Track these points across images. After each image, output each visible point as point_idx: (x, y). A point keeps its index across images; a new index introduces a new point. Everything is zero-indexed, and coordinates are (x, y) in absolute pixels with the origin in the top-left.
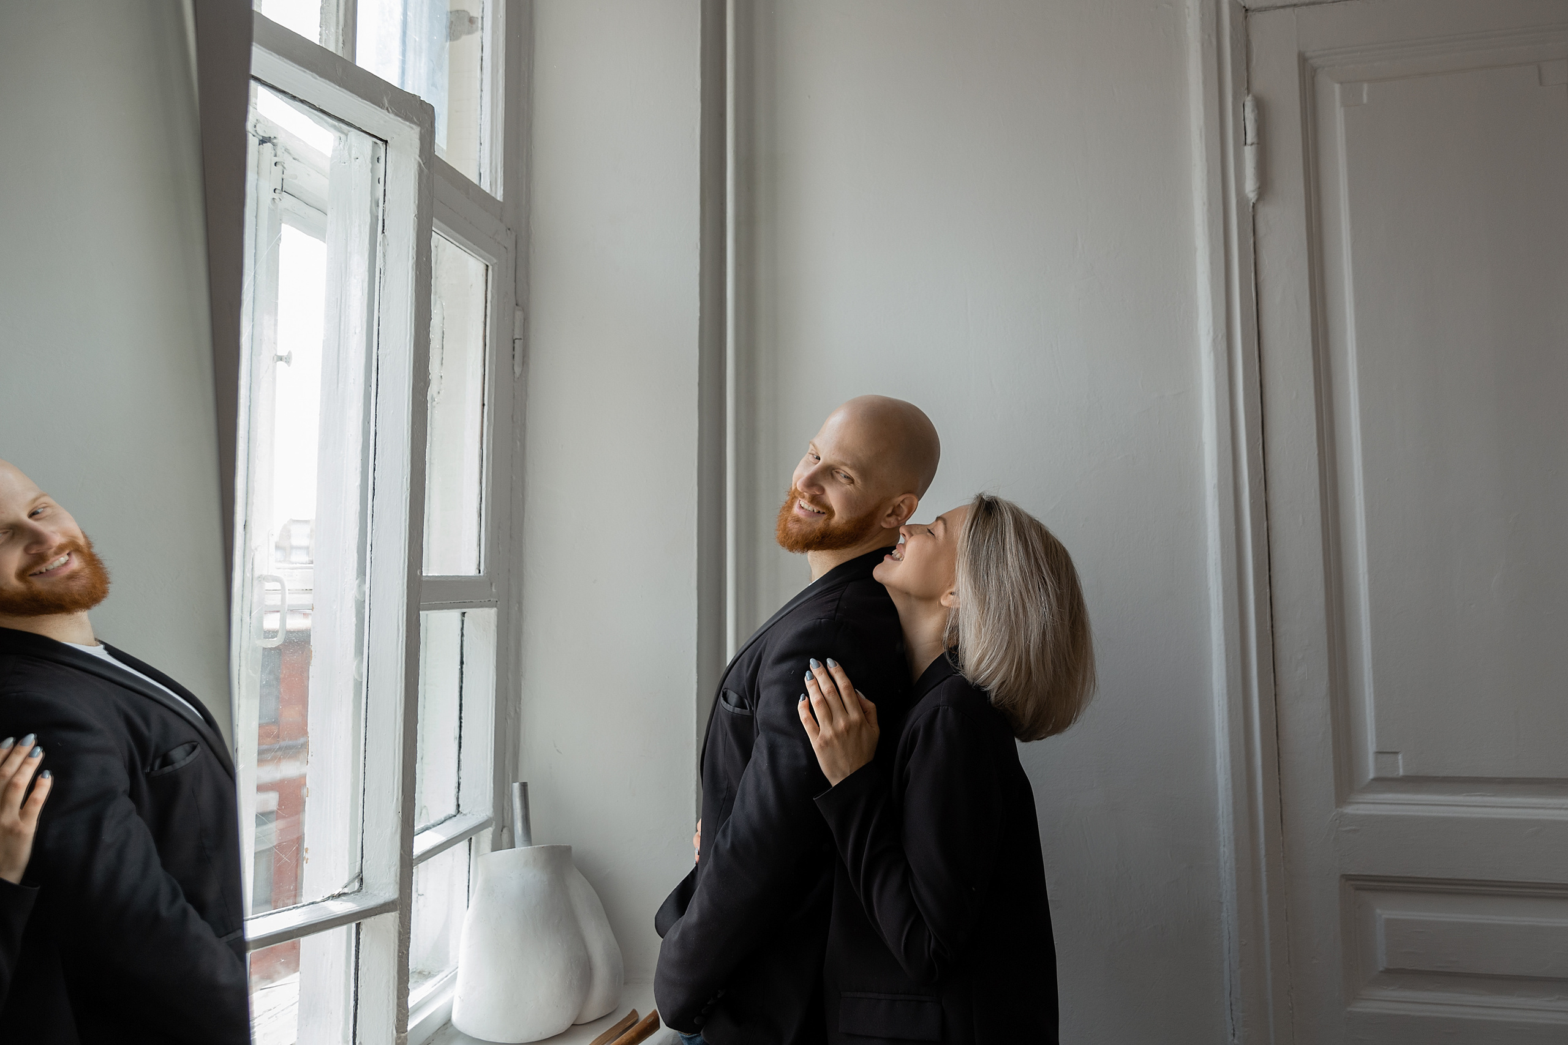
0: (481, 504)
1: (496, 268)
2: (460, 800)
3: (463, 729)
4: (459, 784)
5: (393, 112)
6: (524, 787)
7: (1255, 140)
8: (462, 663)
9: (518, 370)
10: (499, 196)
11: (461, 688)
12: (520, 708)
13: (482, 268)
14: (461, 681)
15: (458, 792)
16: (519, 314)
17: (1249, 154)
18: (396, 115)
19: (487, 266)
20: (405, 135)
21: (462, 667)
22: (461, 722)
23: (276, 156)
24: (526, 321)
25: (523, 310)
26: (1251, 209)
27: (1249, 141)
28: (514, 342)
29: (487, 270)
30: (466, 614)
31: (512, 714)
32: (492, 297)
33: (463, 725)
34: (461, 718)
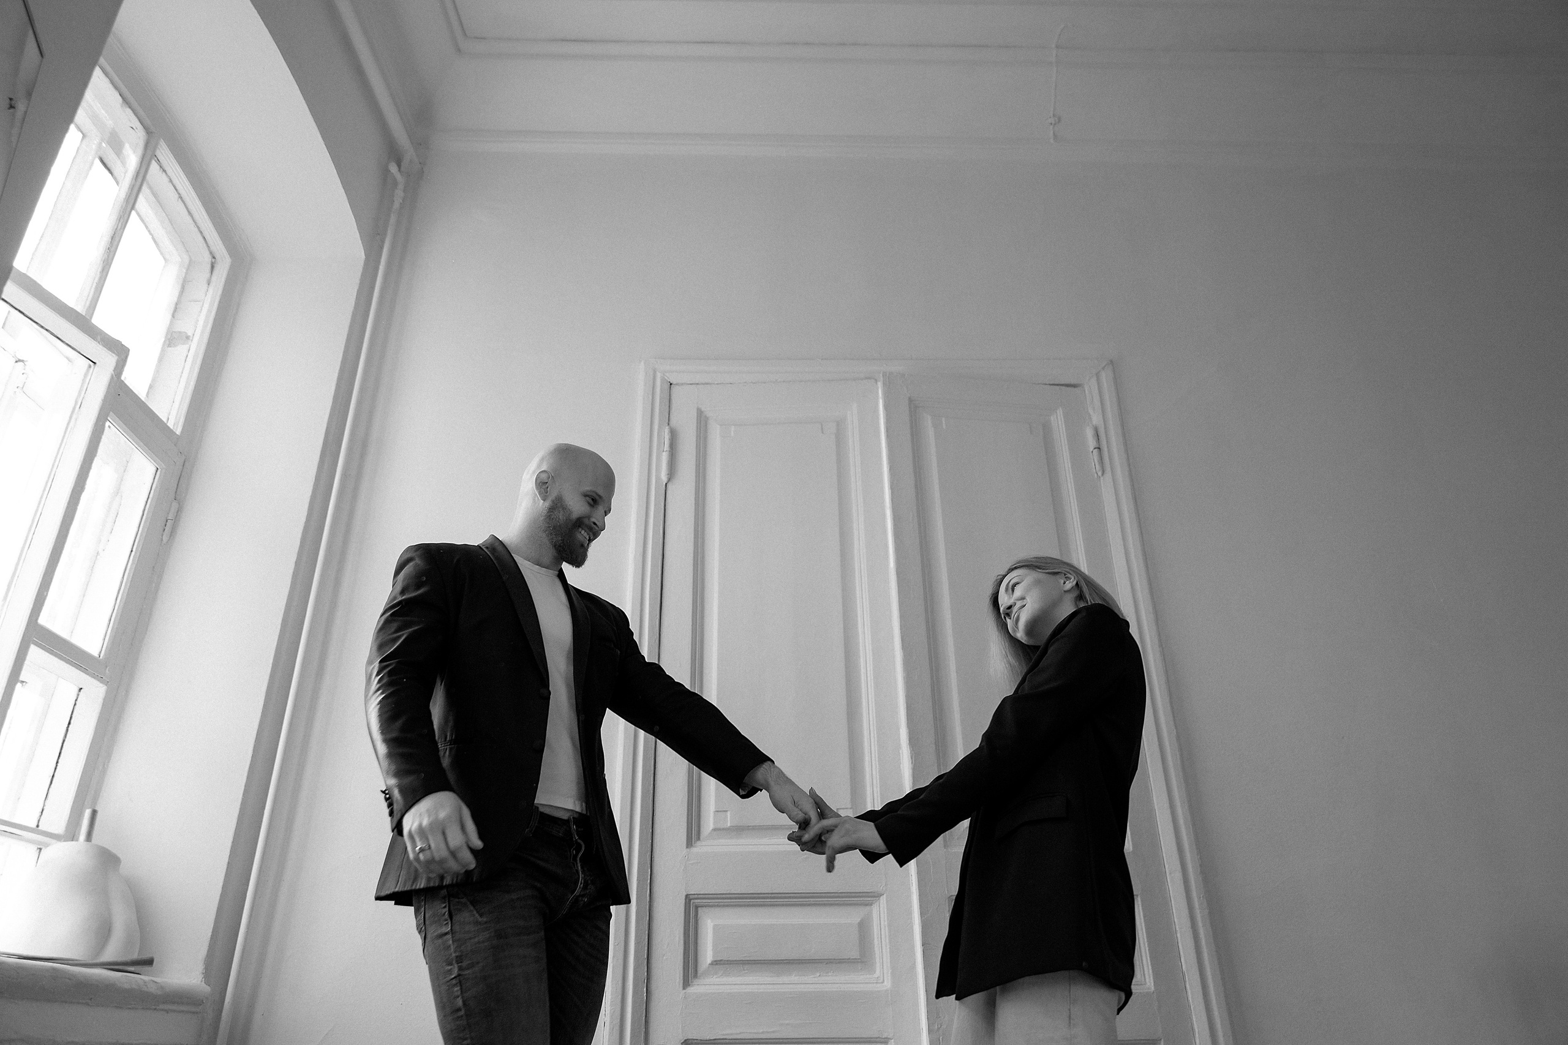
0: (112, 613)
1: (164, 471)
2: (40, 822)
3: (57, 770)
4: (43, 810)
5: (102, 345)
6: (94, 813)
7: (668, 449)
8: (69, 723)
9: (165, 539)
10: (178, 432)
11: (64, 741)
12: (108, 766)
13: (155, 469)
14: (66, 736)
15: (41, 816)
16: (175, 505)
17: (665, 457)
18: (104, 346)
19: (157, 469)
20: (108, 361)
21: (68, 727)
22: (57, 766)
23: (24, 369)
24: (179, 511)
25: (179, 504)
26: (664, 486)
27: (665, 450)
28: (167, 521)
29: (157, 471)
30: (82, 690)
31: (101, 768)
32: (156, 487)
33: (58, 767)
34: (57, 763)
